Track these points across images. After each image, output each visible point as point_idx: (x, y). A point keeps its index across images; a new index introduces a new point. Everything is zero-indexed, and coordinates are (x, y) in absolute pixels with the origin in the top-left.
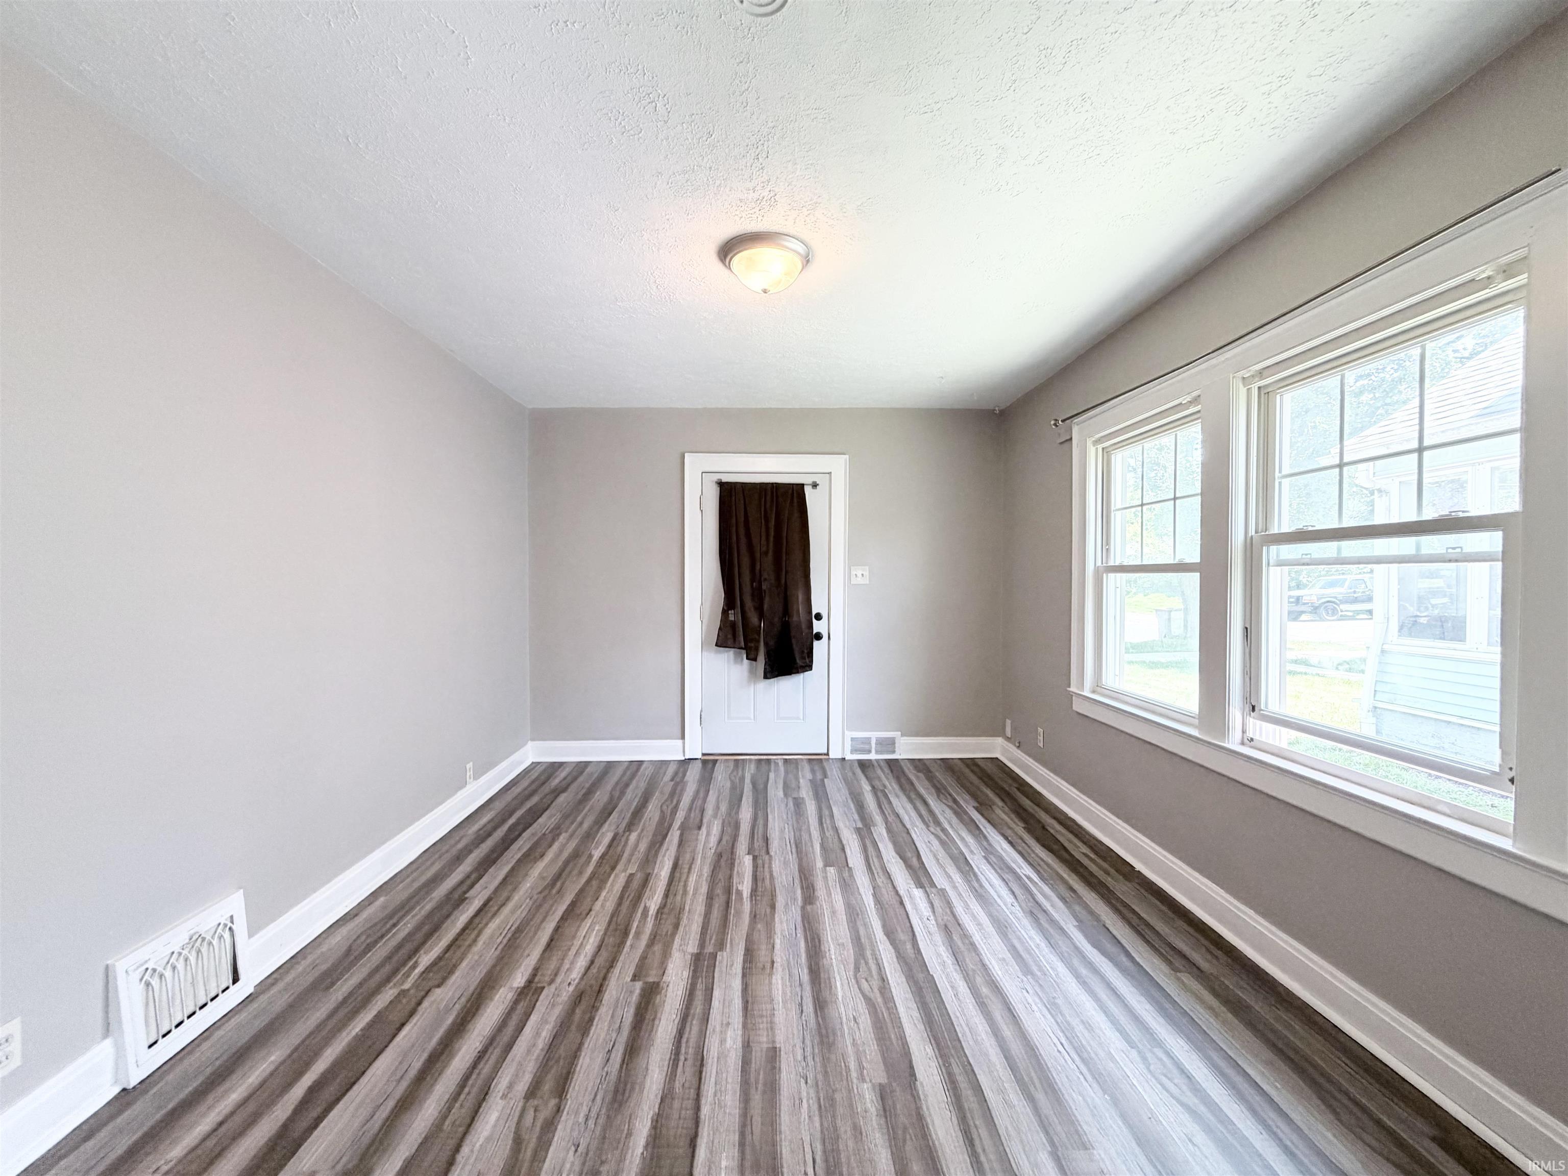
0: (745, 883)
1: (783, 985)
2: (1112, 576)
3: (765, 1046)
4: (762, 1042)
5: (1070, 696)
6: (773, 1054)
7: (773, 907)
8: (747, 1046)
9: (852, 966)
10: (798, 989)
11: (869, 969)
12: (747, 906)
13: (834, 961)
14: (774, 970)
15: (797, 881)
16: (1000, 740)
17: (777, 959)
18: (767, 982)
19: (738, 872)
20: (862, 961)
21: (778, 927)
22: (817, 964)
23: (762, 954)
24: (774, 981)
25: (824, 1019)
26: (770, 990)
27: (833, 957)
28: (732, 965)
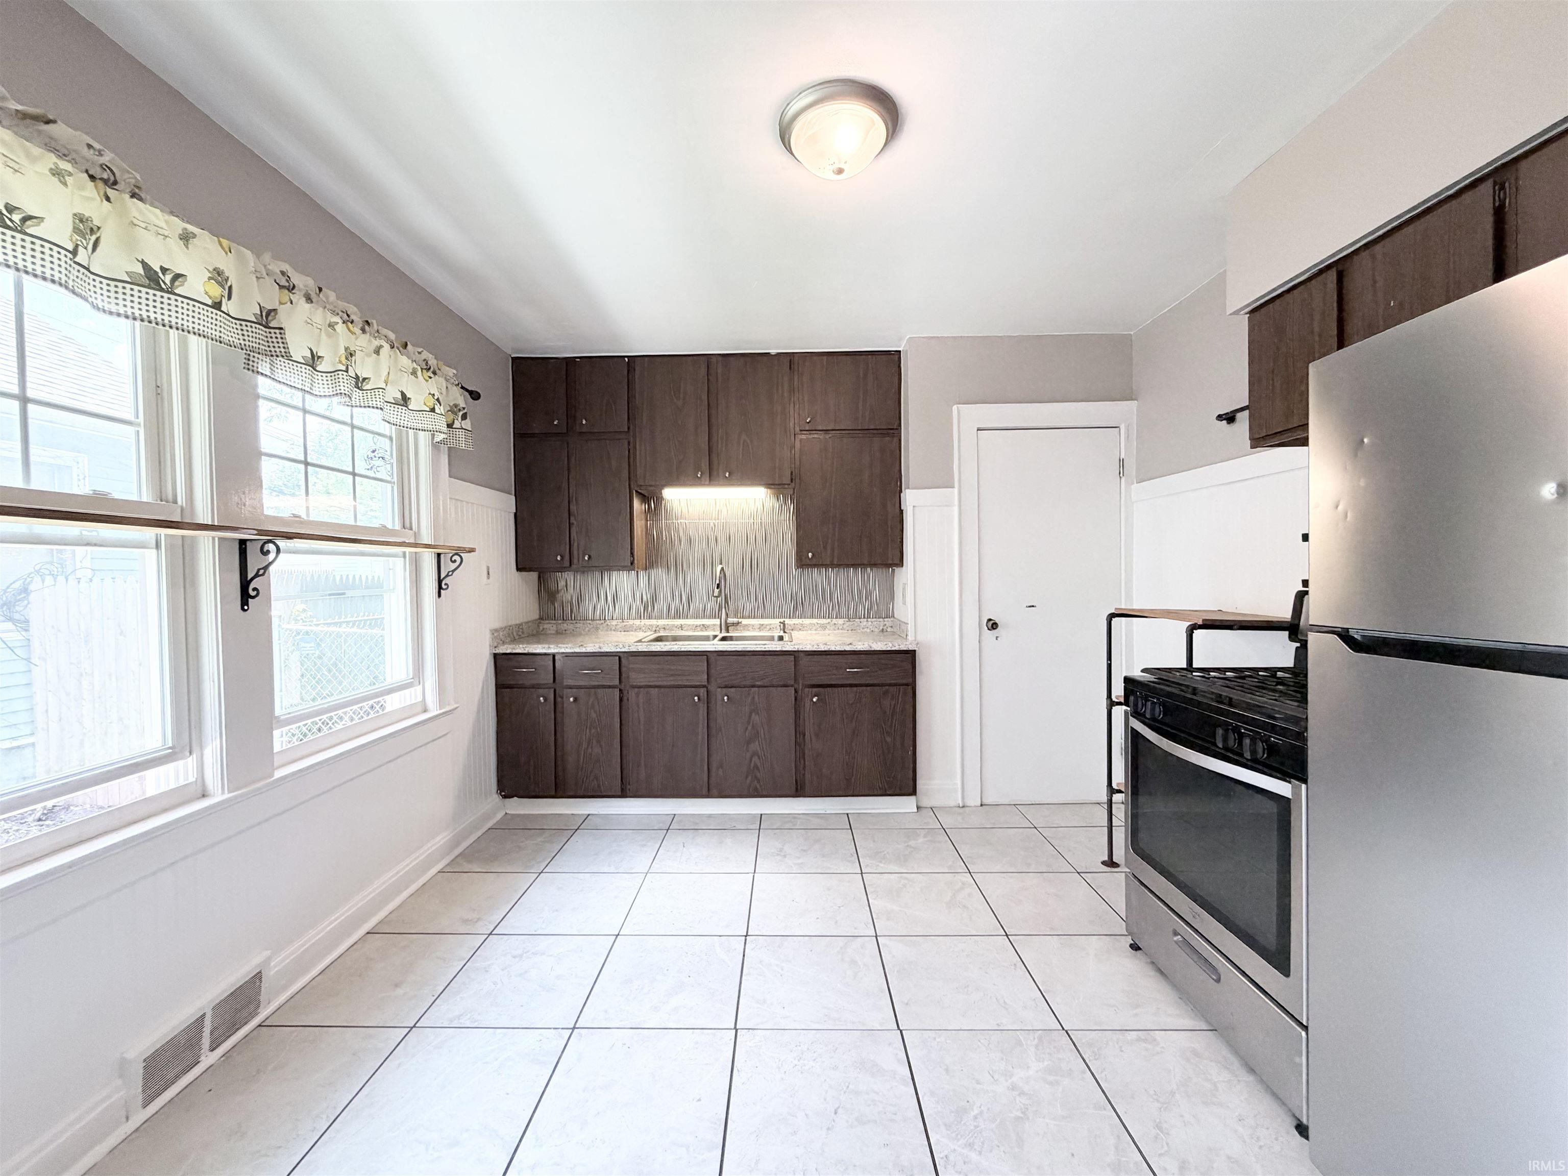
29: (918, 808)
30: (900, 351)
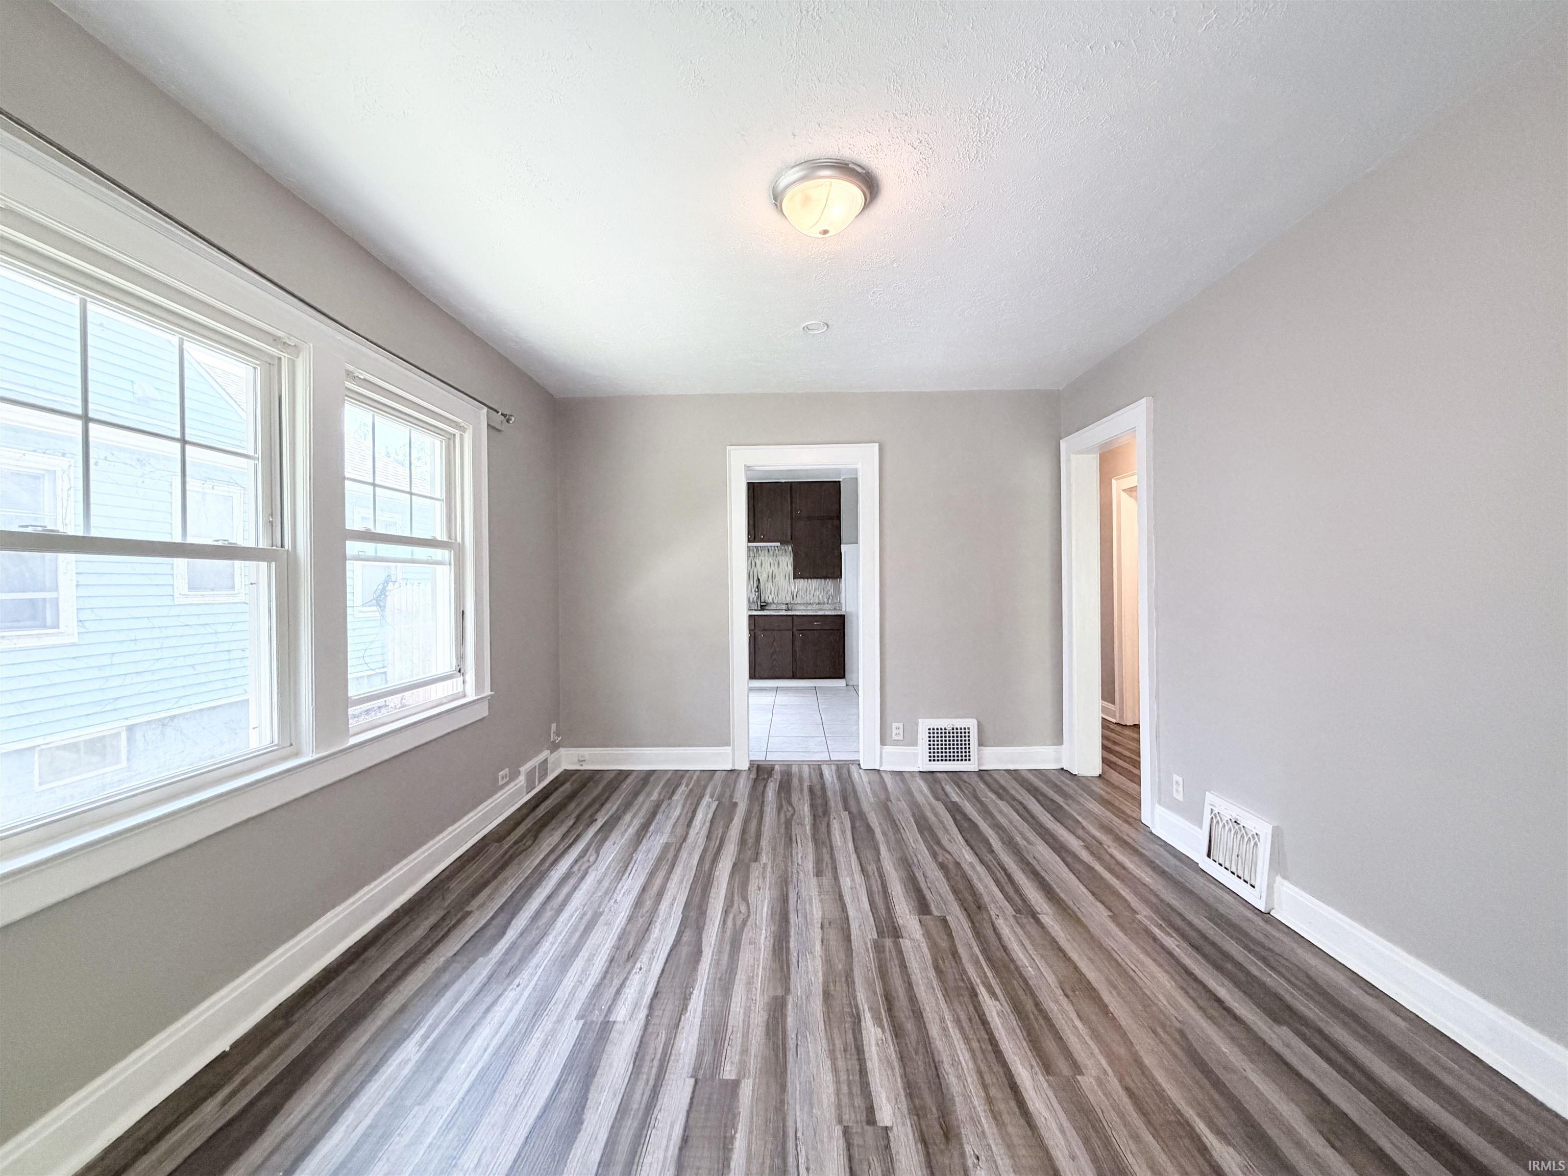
0: (873, 1042)
1: (811, 911)
3: (824, 878)
4: (827, 880)
6: (819, 873)
7: (827, 995)
8: (836, 878)
9: (749, 923)
10: (799, 907)
11: (734, 919)
12: (862, 996)
13: (764, 928)
14: (820, 922)
15: (791, 1044)
17: (818, 930)
18: (826, 913)
19: (893, 1069)
20: (737, 927)
21: (819, 962)
22: (780, 926)
23: (833, 935)
24: (820, 913)
25: (782, 888)
26: (823, 908)
27: (764, 932)
28: (860, 926)
29: (847, 685)
30: (839, 482)
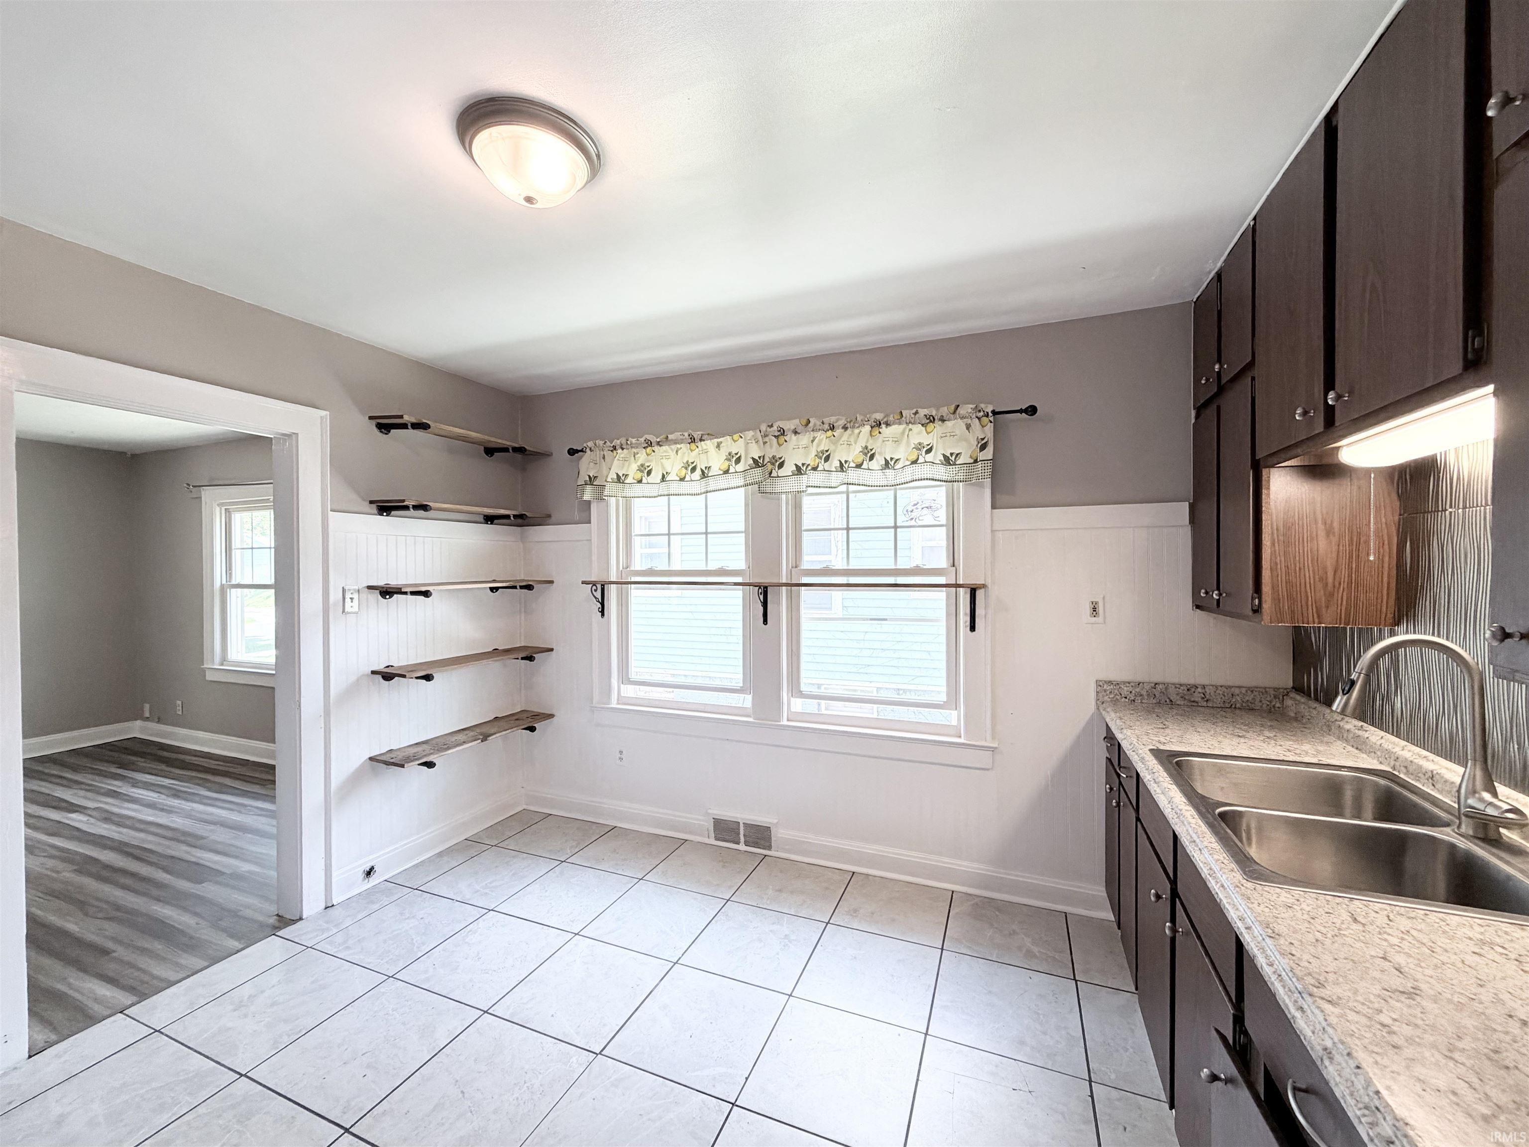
2: (233, 590)
5: (204, 671)
16: (138, 723)
